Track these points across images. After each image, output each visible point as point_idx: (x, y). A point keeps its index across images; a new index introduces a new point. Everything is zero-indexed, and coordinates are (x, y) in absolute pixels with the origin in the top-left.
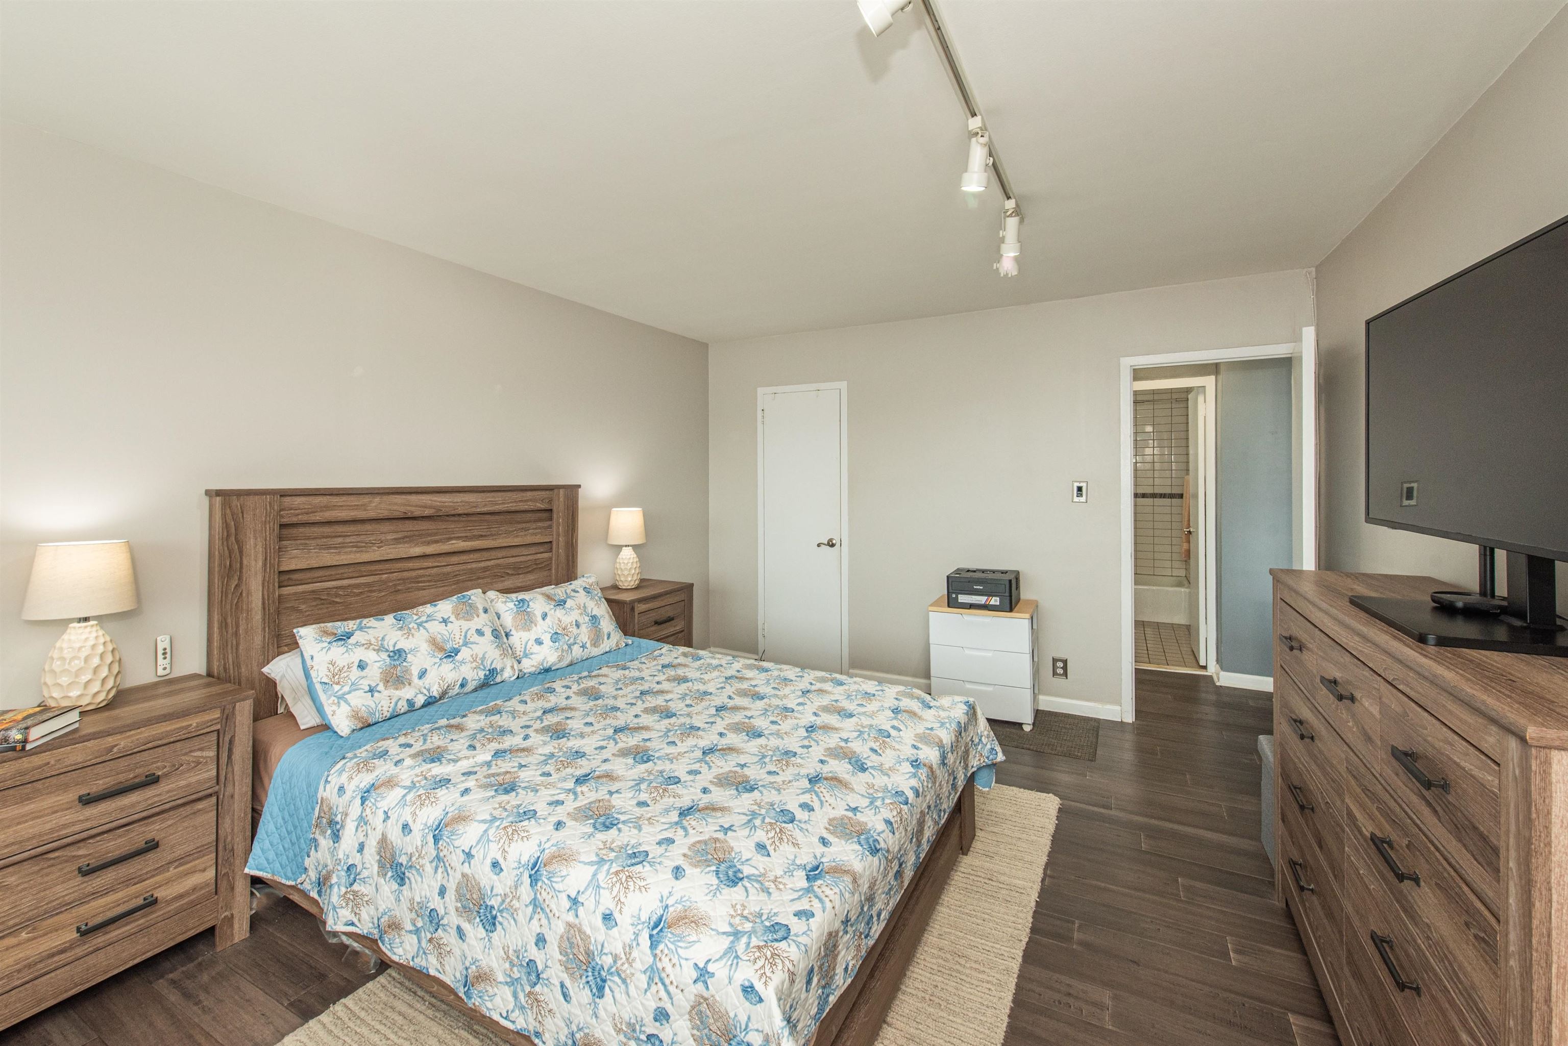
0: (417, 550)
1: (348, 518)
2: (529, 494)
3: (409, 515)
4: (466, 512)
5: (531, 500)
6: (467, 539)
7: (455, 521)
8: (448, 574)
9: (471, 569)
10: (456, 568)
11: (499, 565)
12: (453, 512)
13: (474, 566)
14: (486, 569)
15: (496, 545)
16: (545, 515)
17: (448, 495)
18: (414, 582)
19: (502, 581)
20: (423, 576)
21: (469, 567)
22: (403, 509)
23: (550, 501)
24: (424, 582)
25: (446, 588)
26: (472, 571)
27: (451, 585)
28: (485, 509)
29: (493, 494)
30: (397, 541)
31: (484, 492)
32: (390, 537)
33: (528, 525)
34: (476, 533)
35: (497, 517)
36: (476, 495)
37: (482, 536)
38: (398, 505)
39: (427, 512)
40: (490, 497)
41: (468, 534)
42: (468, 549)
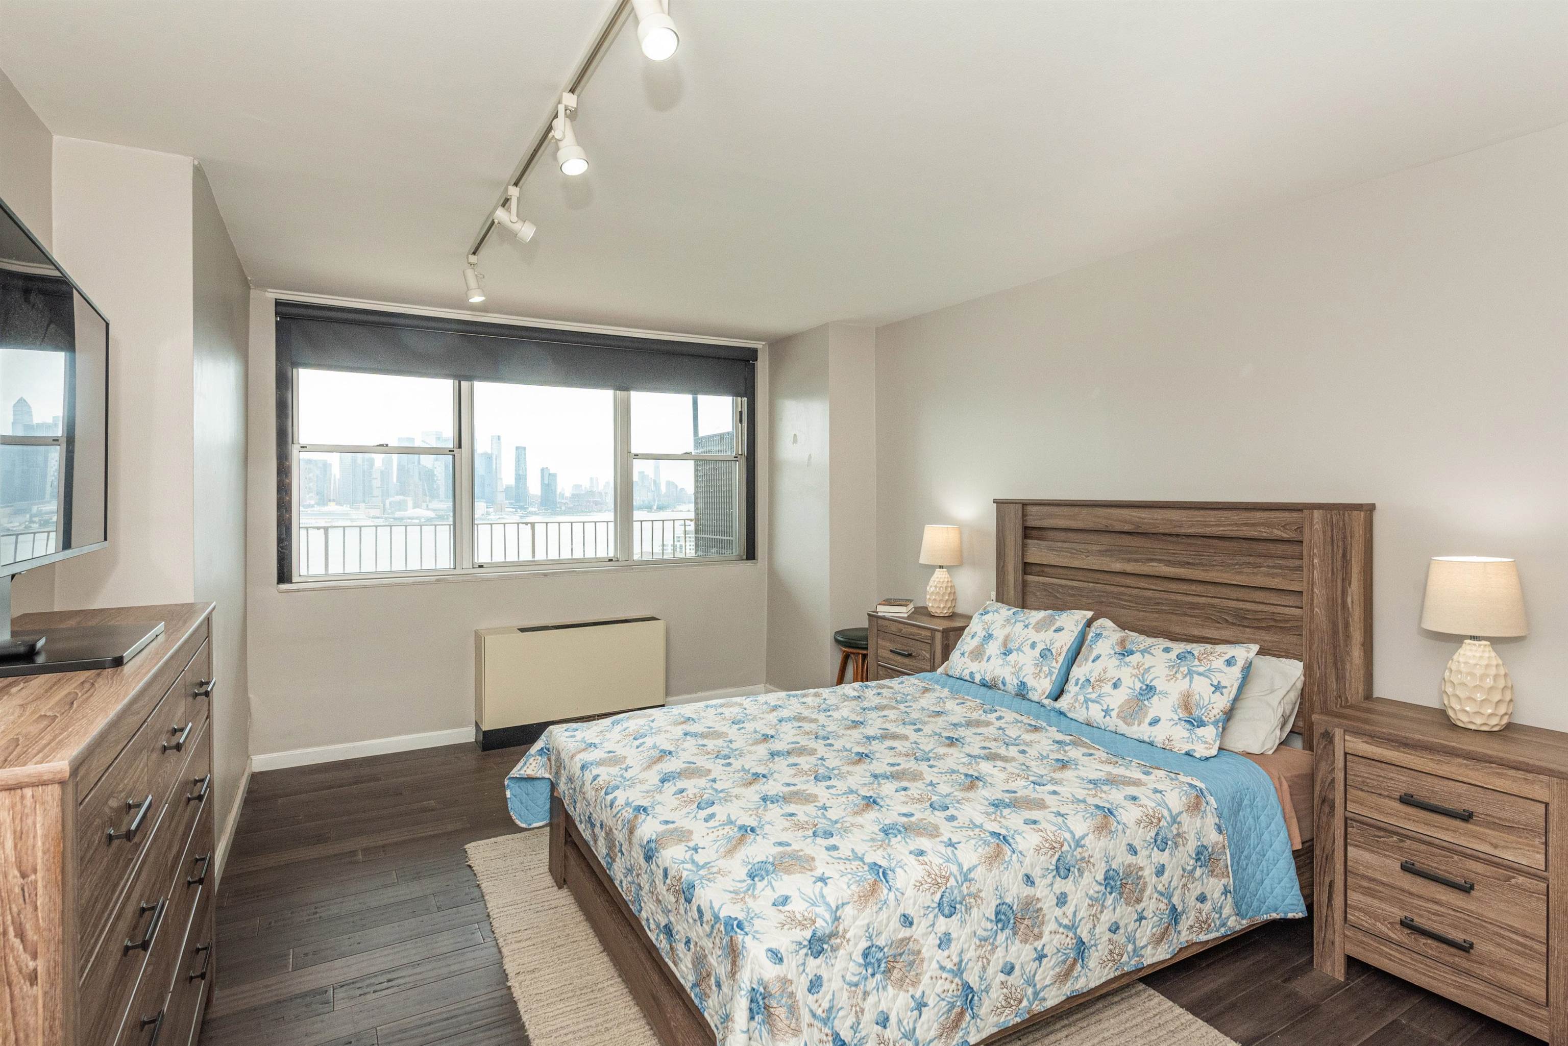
0: (1118, 566)
1: (1063, 527)
2: (1259, 515)
3: (1110, 529)
4: (1167, 531)
5: (1262, 524)
6: (1169, 563)
7: (1173, 542)
8: (1150, 599)
9: (1176, 601)
10: (1157, 595)
11: (1213, 606)
12: (1153, 531)
13: (1179, 597)
14: (1194, 606)
15: (1208, 579)
16: (1289, 549)
17: (1147, 511)
18: (1117, 598)
19: (1219, 629)
20: (1125, 594)
21: (1173, 597)
22: (1104, 522)
23: (1300, 529)
24: (1125, 601)
25: (1148, 614)
26: (1177, 604)
27: (1152, 612)
28: (1192, 531)
29: (1202, 512)
30: (1102, 553)
31: (1190, 508)
32: (1095, 548)
33: (1259, 560)
34: (1181, 558)
35: (1227, 544)
36: (1179, 512)
37: (1188, 563)
38: (1100, 518)
39: (1127, 528)
40: (1199, 516)
41: (1171, 558)
42: (1172, 576)
